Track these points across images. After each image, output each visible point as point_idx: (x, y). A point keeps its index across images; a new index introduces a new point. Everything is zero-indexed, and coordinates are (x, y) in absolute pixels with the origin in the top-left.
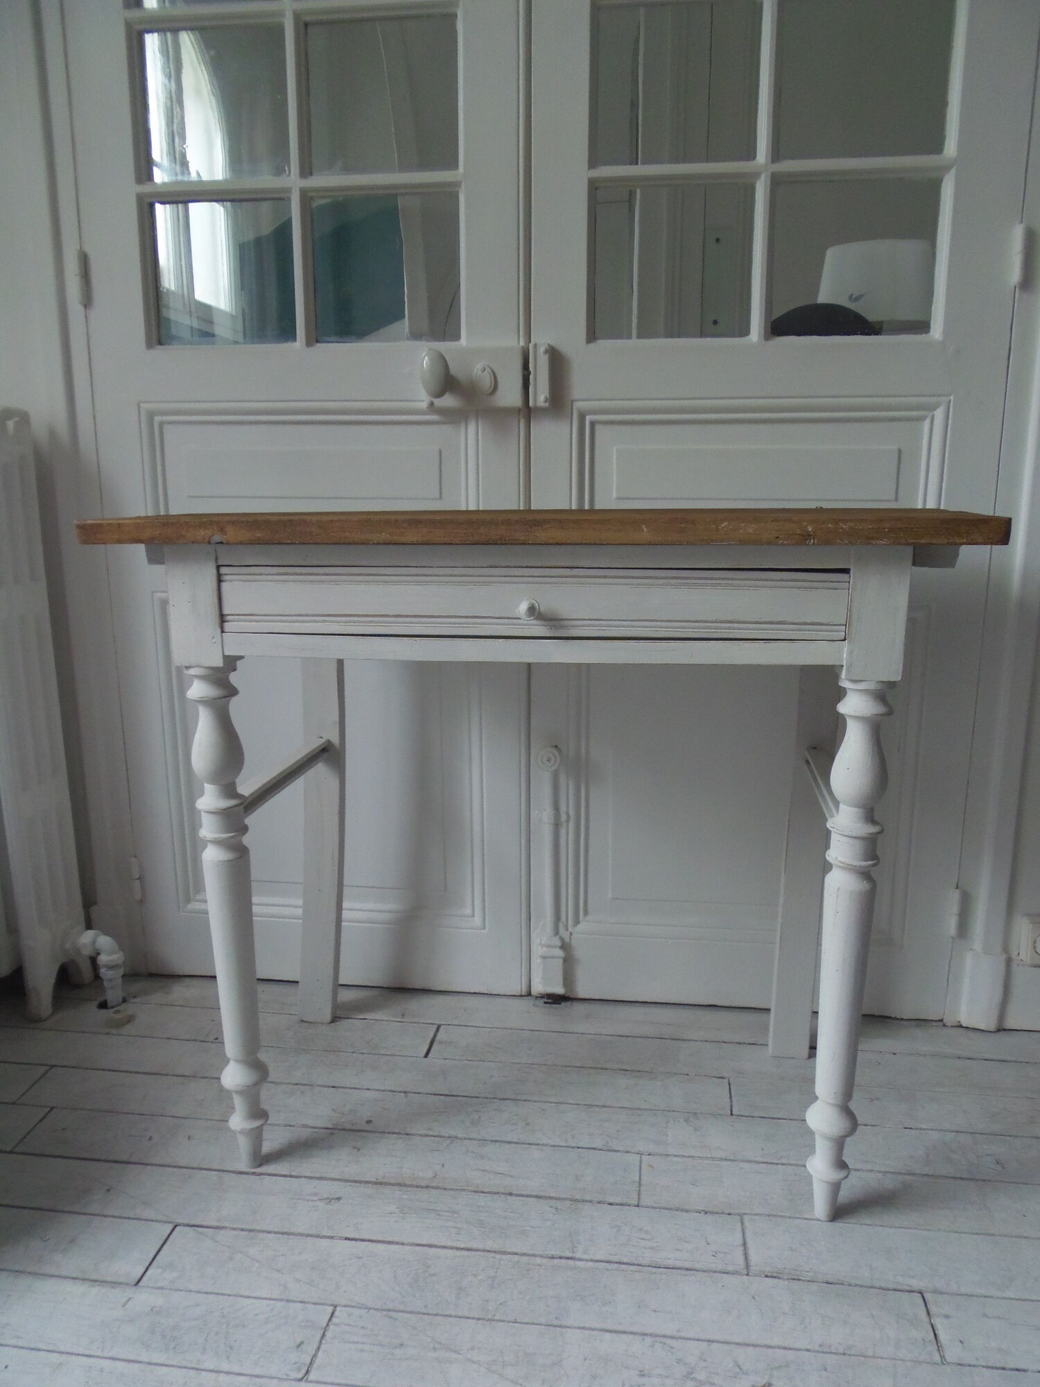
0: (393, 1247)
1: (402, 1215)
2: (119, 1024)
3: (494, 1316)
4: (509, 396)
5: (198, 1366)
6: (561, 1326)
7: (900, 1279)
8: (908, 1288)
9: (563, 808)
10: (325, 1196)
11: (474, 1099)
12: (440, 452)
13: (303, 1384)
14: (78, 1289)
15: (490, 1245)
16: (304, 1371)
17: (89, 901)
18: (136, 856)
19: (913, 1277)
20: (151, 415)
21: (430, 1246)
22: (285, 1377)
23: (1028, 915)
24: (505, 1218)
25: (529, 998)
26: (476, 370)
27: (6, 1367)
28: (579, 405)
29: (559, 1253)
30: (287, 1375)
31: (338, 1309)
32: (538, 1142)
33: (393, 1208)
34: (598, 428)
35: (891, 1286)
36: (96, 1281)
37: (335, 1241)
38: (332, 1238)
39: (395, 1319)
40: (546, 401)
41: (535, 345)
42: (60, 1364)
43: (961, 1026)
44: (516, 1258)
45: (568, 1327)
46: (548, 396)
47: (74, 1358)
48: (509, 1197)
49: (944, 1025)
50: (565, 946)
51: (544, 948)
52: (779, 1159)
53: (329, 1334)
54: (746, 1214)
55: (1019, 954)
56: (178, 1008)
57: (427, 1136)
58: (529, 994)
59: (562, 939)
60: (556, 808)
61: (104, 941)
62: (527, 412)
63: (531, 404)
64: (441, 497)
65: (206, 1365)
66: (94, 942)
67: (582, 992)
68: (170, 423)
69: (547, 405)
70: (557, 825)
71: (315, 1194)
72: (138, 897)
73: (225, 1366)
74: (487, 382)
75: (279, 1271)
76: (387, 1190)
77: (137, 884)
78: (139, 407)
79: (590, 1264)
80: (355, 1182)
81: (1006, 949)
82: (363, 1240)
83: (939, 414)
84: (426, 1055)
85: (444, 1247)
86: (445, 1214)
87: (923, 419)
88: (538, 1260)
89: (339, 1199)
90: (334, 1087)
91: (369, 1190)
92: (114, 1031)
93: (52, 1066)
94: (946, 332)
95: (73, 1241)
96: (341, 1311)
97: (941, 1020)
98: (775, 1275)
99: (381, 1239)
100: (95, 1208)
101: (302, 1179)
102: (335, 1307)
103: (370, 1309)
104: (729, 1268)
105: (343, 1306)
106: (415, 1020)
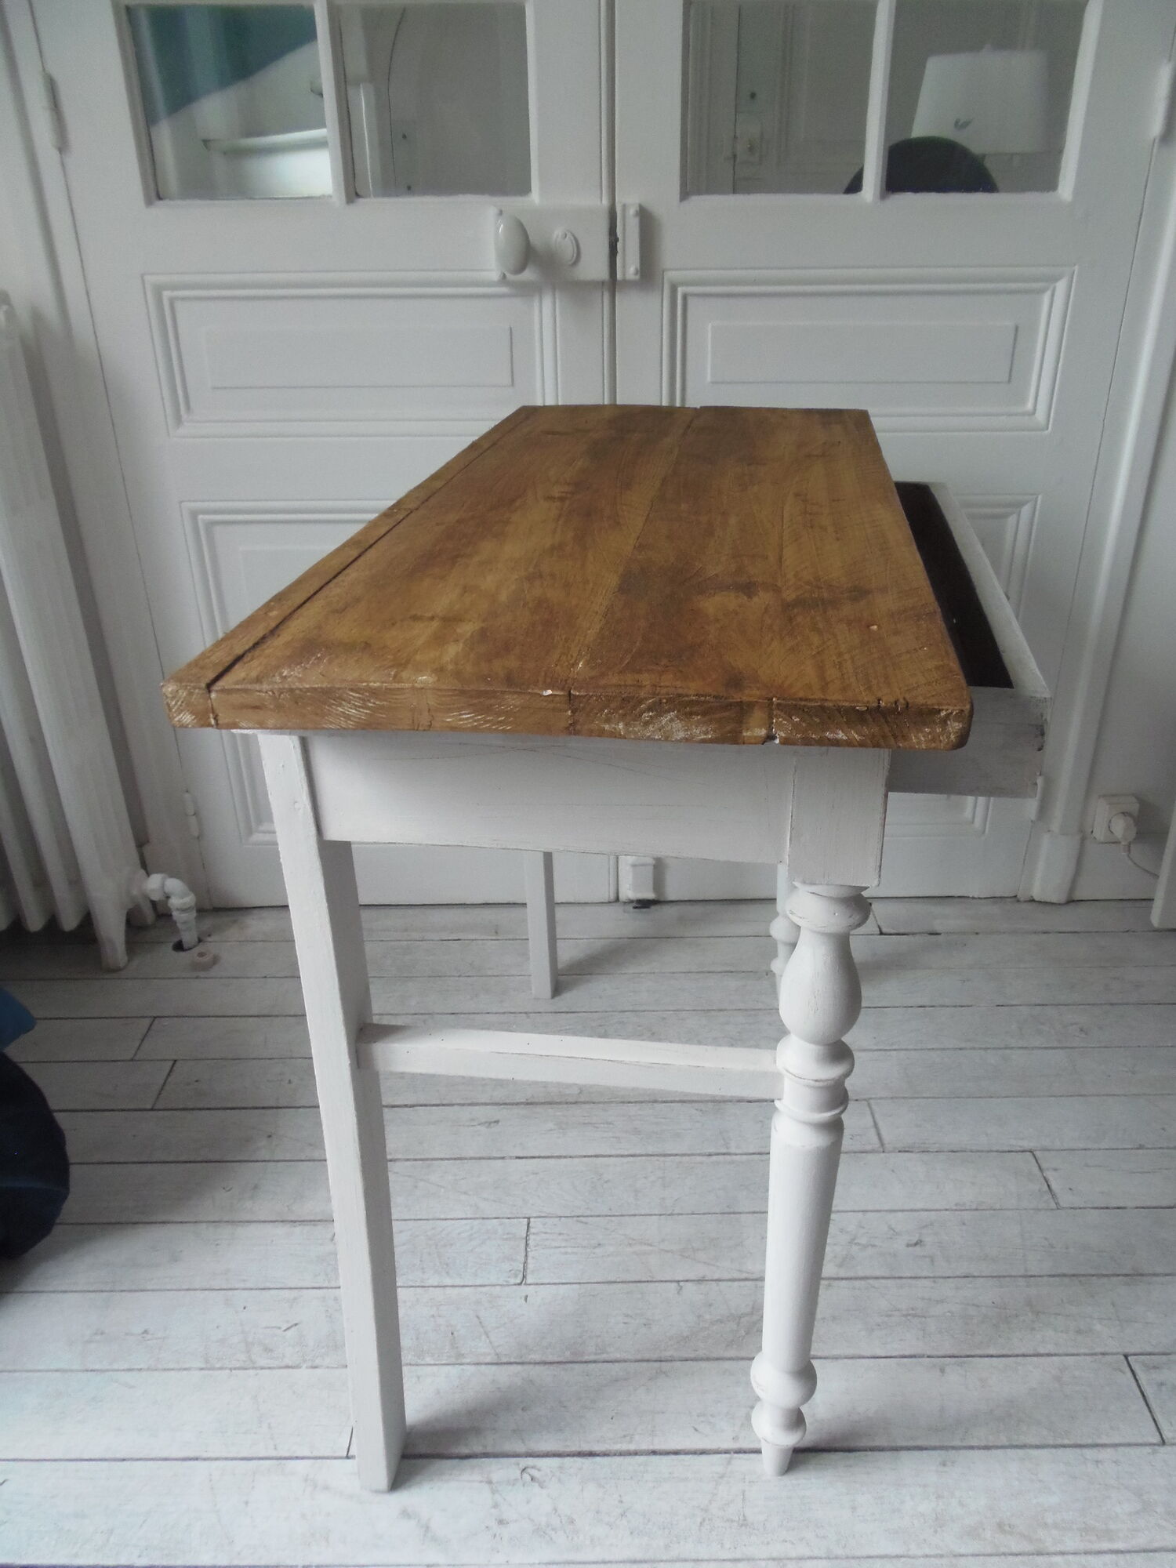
0: (564, 1161)
1: (561, 1131)
2: (206, 967)
3: (674, 1210)
4: (594, 266)
5: (423, 1284)
6: (734, 1213)
7: (1013, 1142)
8: (1022, 1149)
10: (483, 1120)
11: (594, 1014)
12: (511, 329)
13: (523, 1287)
14: (280, 1230)
15: (650, 1150)
16: (521, 1276)
17: (141, 841)
18: (187, 791)
19: (1023, 1139)
20: (158, 290)
21: (596, 1156)
22: (505, 1283)
23: (1103, 796)
24: (658, 1124)
25: (618, 904)
26: (555, 236)
27: (245, 1308)
28: (670, 275)
29: (712, 1150)
30: (507, 1282)
31: (532, 1220)
33: (551, 1125)
34: (691, 301)
35: (1007, 1149)
36: (295, 1222)
37: (507, 1161)
38: (503, 1158)
39: (586, 1223)
40: (636, 274)
41: (624, 207)
42: (295, 1299)
43: (1033, 901)
44: (678, 1159)
45: (740, 1213)
46: (639, 268)
47: (305, 1291)
48: (655, 1105)
49: (1018, 901)
52: (892, 1044)
53: (531, 1243)
54: (871, 1098)
55: (1092, 832)
56: (260, 944)
58: (617, 899)
61: (174, 885)
62: (612, 284)
63: (619, 276)
64: (513, 384)
65: (430, 1282)
66: (163, 886)
67: (671, 894)
68: (183, 299)
69: (637, 277)
71: (473, 1120)
72: (196, 834)
73: (448, 1281)
74: (569, 251)
75: (465, 1193)
76: (539, 1109)
77: (193, 820)
78: (143, 281)
79: (745, 1157)
81: (1082, 829)
83: (1061, 286)
86: (602, 1125)
87: (1042, 291)
88: (699, 1159)
89: (497, 1122)
90: (453, 1014)
91: (524, 1110)
92: (202, 974)
93: (155, 1018)
94: (1077, 192)
95: (256, 1187)
96: (535, 1222)
97: (1016, 896)
98: (907, 1149)
99: (550, 1155)
100: (264, 1154)
101: (456, 1107)
102: (529, 1218)
103: (561, 1217)
104: (868, 1148)
105: (535, 1217)
106: (511, 937)
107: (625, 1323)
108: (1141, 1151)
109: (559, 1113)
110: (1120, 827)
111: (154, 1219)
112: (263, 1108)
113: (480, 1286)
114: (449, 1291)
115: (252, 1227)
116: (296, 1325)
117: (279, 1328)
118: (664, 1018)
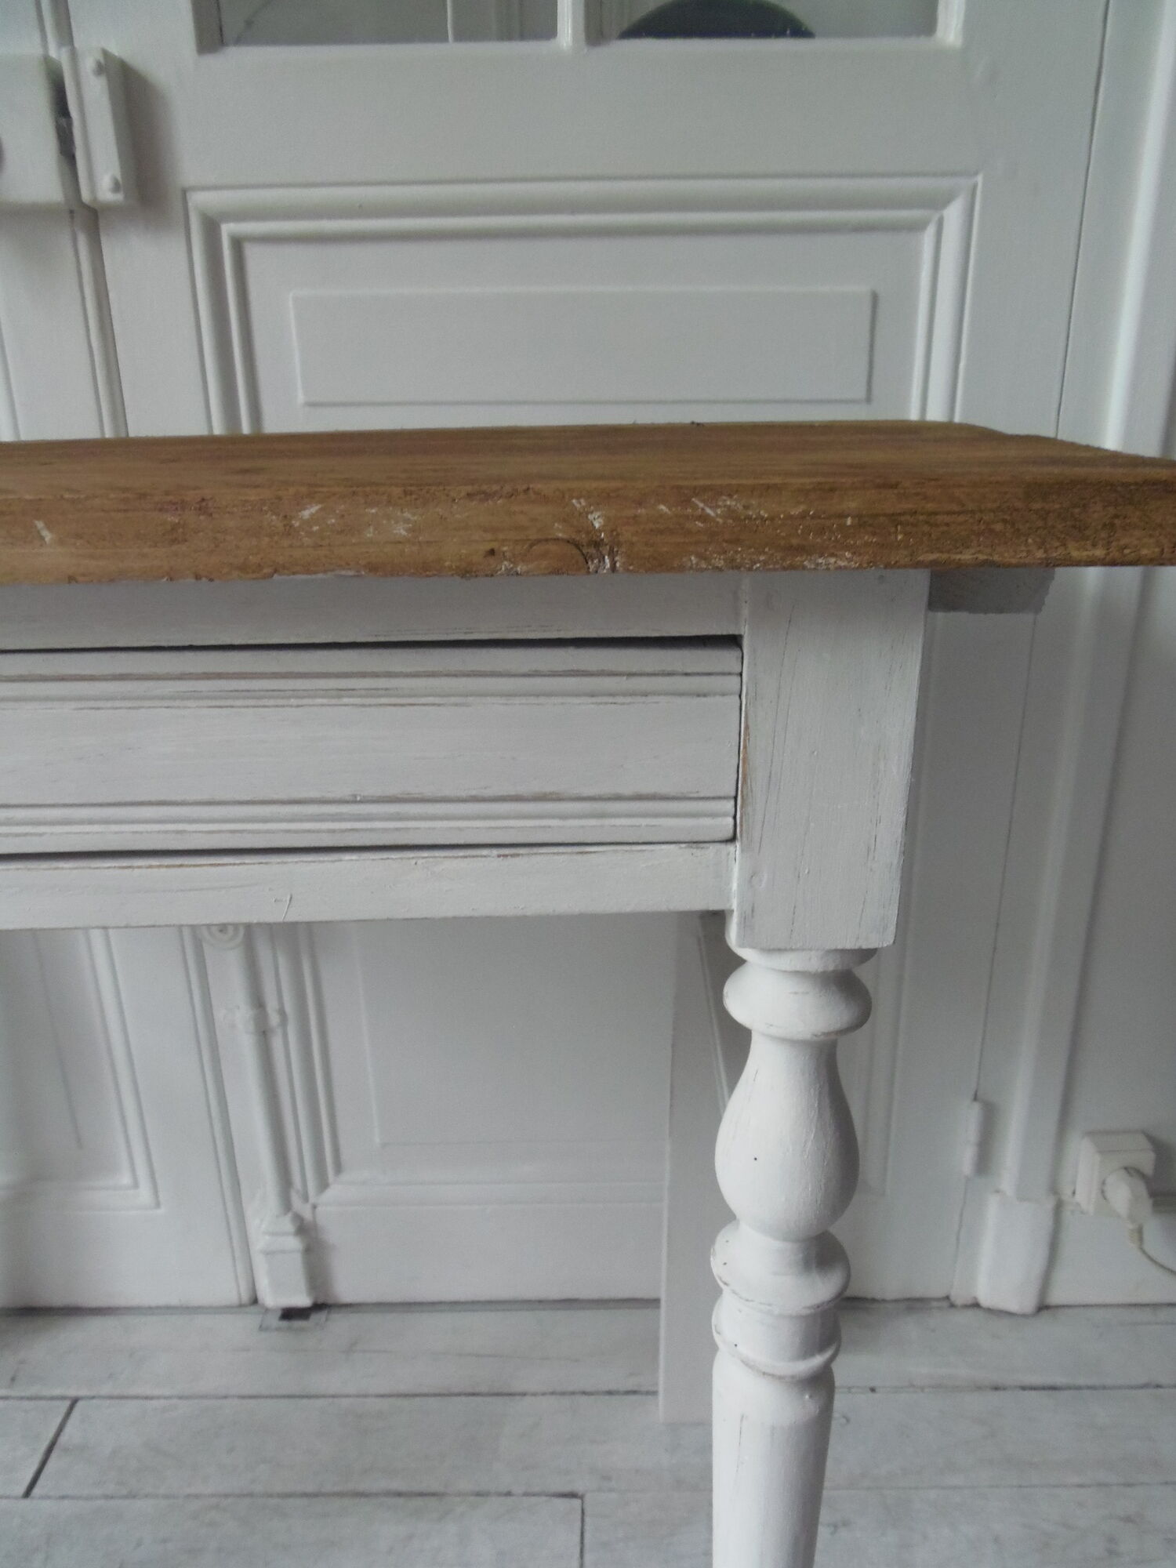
4: (35, 176)
9: (272, 1005)
23: (1091, 1134)
25: (253, 1309)
28: (199, 200)
34: (252, 249)
40: (116, 191)
41: (77, 55)
43: (976, 1305)
46: (119, 178)
49: (952, 1306)
50: (305, 1230)
51: (267, 1237)
55: (1074, 1193)
58: (256, 1304)
59: (299, 1220)
60: (258, 1003)
62: (83, 215)
63: (86, 195)
67: (349, 1293)
69: (122, 197)
70: (263, 1034)
81: (1054, 1189)
83: (953, 214)
84: (27, 1494)
87: (917, 227)
97: (947, 1298)
110: (1122, 1194)
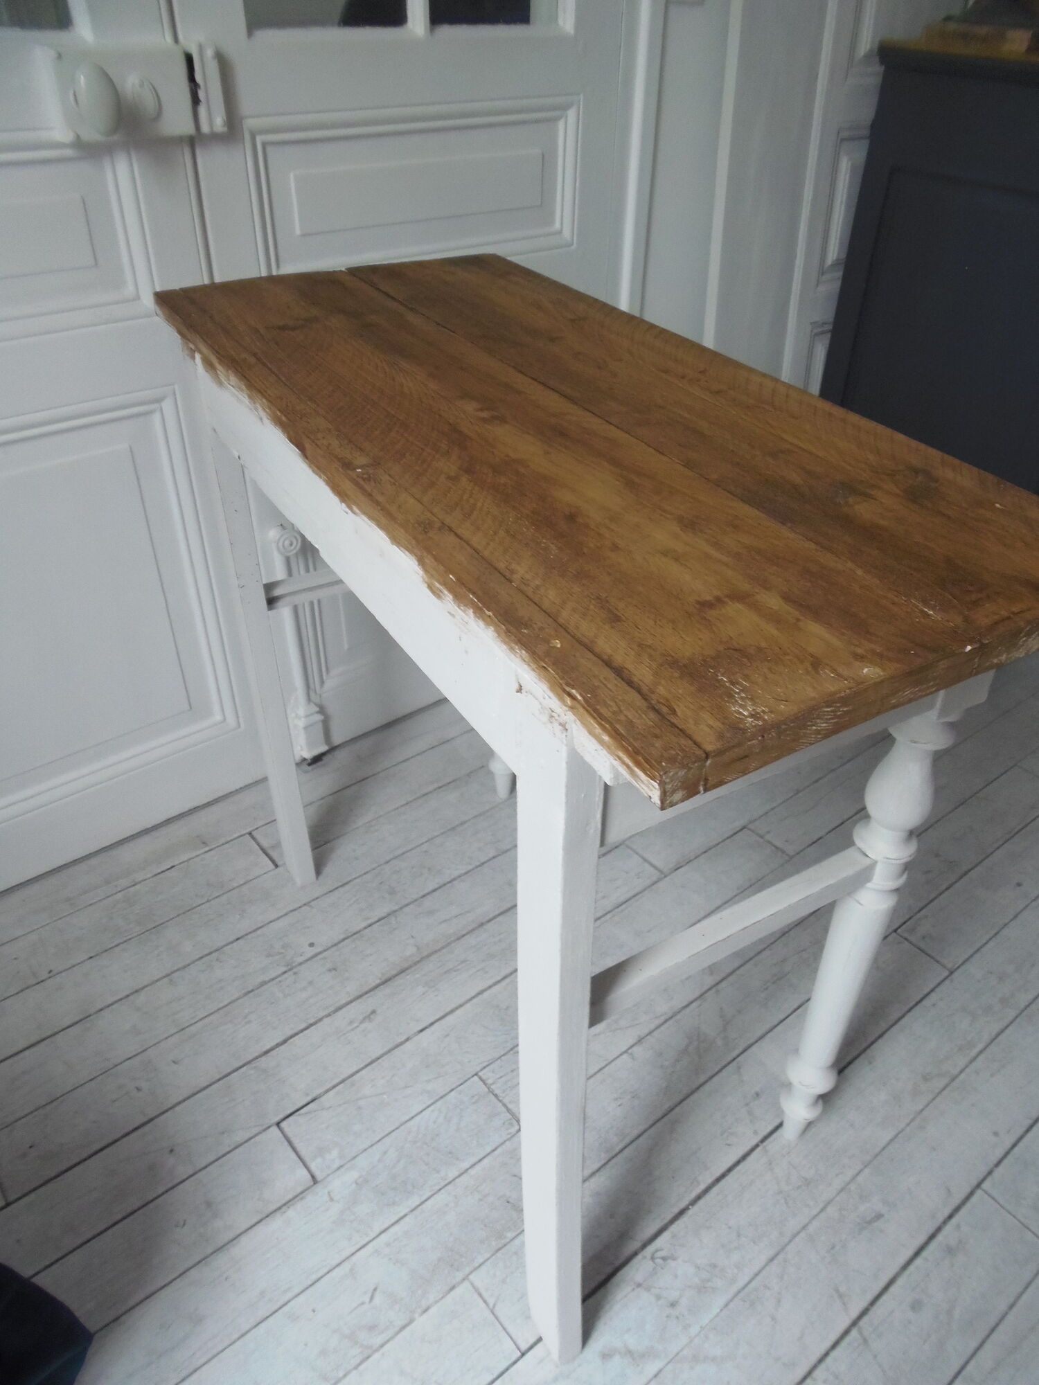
0: (458, 1012)
1: (433, 989)
4: (175, 120)
5: (446, 1182)
7: (730, 826)
8: (740, 828)
10: (361, 1018)
11: (367, 873)
12: (84, 200)
14: (277, 1223)
16: (515, 1125)
21: (481, 992)
22: (509, 1136)
24: (500, 941)
27: (314, 1311)
30: (509, 1134)
31: (480, 1074)
32: (453, 877)
33: (420, 990)
35: (730, 833)
36: (280, 1208)
37: (414, 1039)
38: (407, 1040)
42: (352, 1270)
46: (223, 118)
47: (354, 1258)
50: (320, 709)
53: (497, 1092)
57: (370, 925)
59: (316, 705)
62: (193, 142)
65: (451, 1176)
69: (225, 129)
71: (351, 1022)
73: (466, 1165)
74: (149, 103)
75: (406, 1087)
76: (399, 981)
80: (366, 993)
82: (432, 1024)
83: (571, 114)
85: (490, 987)
86: (460, 966)
87: (556, 119)
89: (374, 1012)
90: (238, 939)
91: (386, 990)
94: (577, 24)
95: (209, 1204)
96: (484, 1074)
98: (678, 866)
99: (442, 1014)
100: (182, 1171)
101: (325, 1020)
102: (476, 1074)
103: (500, 1058)
104: (655, 879)
105: (481, 1070)
106: (223, 840)
107: (619, 1106)
108: (800, 794)
109: (418, 976)
111: (131, 1303)
112: (136, 1129)
113: (494, 1151)
114: (472, 1172)
115: (244, 1240)
116: (375, 1290)
117: (363, 1303)
118: (426, 852)
